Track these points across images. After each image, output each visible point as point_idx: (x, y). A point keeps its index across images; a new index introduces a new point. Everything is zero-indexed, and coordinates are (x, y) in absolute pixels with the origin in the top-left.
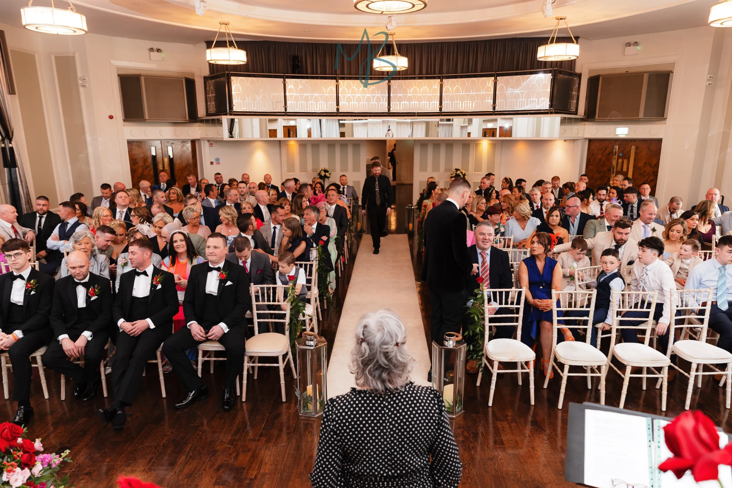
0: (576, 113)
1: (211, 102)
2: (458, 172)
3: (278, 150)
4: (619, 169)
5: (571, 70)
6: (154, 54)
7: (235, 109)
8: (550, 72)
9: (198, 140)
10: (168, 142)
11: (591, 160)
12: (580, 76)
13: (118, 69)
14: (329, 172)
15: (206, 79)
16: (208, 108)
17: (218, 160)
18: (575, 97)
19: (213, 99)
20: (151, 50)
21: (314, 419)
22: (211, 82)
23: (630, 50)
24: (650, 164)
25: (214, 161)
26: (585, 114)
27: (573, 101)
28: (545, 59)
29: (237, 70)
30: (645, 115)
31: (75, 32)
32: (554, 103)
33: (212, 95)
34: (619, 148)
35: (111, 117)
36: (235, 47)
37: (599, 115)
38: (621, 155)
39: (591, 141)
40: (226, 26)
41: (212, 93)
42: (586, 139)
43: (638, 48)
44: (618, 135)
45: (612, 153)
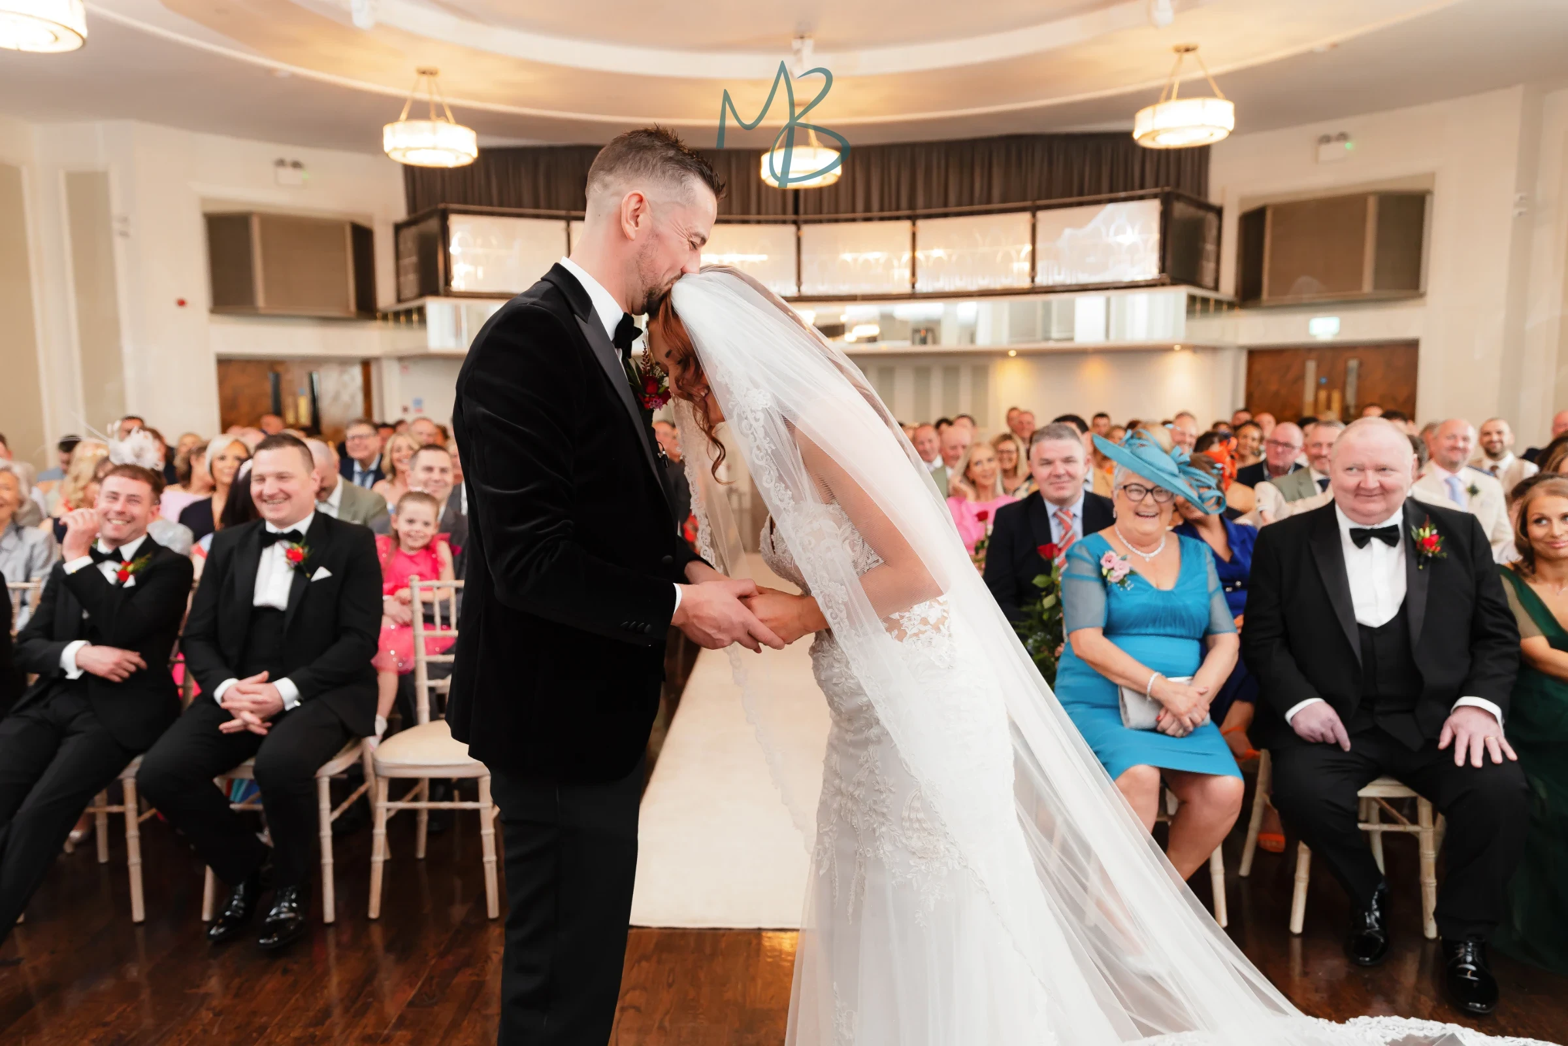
0: (1216, 288)
1: (406, 275)
5: (1199, 194)
6: (287, 174)
7: (457, 284)
8: (1155, 196)
9: (378, 358)
12: (1219, 212)
13: (204, 200)
15: (398, 228)
16: (402, 285)
17: (418, 403)
18: (1213, 257)
19: (412, 269)
22: (409, 234)
23: (1329, 151)
25: (410, 404)
26: (1237, 293)
27: (1209, 266)
28: (1154, 139)
29: (465, 202)
30: (1377, 285)
31: (57, 38)
32: (1169, 263)
33: (410, 260)
34: (1318, 366)
35: (182, 303)
36: (447, 120)
37: (1270, 294)
38: (1323, 380)
39: (1254, 354)
40: (431, 78)
41: (410, 256)
42: (1241, 348)
43: (1348, 145)
44: (1315, 336)
45: (1301, 378)
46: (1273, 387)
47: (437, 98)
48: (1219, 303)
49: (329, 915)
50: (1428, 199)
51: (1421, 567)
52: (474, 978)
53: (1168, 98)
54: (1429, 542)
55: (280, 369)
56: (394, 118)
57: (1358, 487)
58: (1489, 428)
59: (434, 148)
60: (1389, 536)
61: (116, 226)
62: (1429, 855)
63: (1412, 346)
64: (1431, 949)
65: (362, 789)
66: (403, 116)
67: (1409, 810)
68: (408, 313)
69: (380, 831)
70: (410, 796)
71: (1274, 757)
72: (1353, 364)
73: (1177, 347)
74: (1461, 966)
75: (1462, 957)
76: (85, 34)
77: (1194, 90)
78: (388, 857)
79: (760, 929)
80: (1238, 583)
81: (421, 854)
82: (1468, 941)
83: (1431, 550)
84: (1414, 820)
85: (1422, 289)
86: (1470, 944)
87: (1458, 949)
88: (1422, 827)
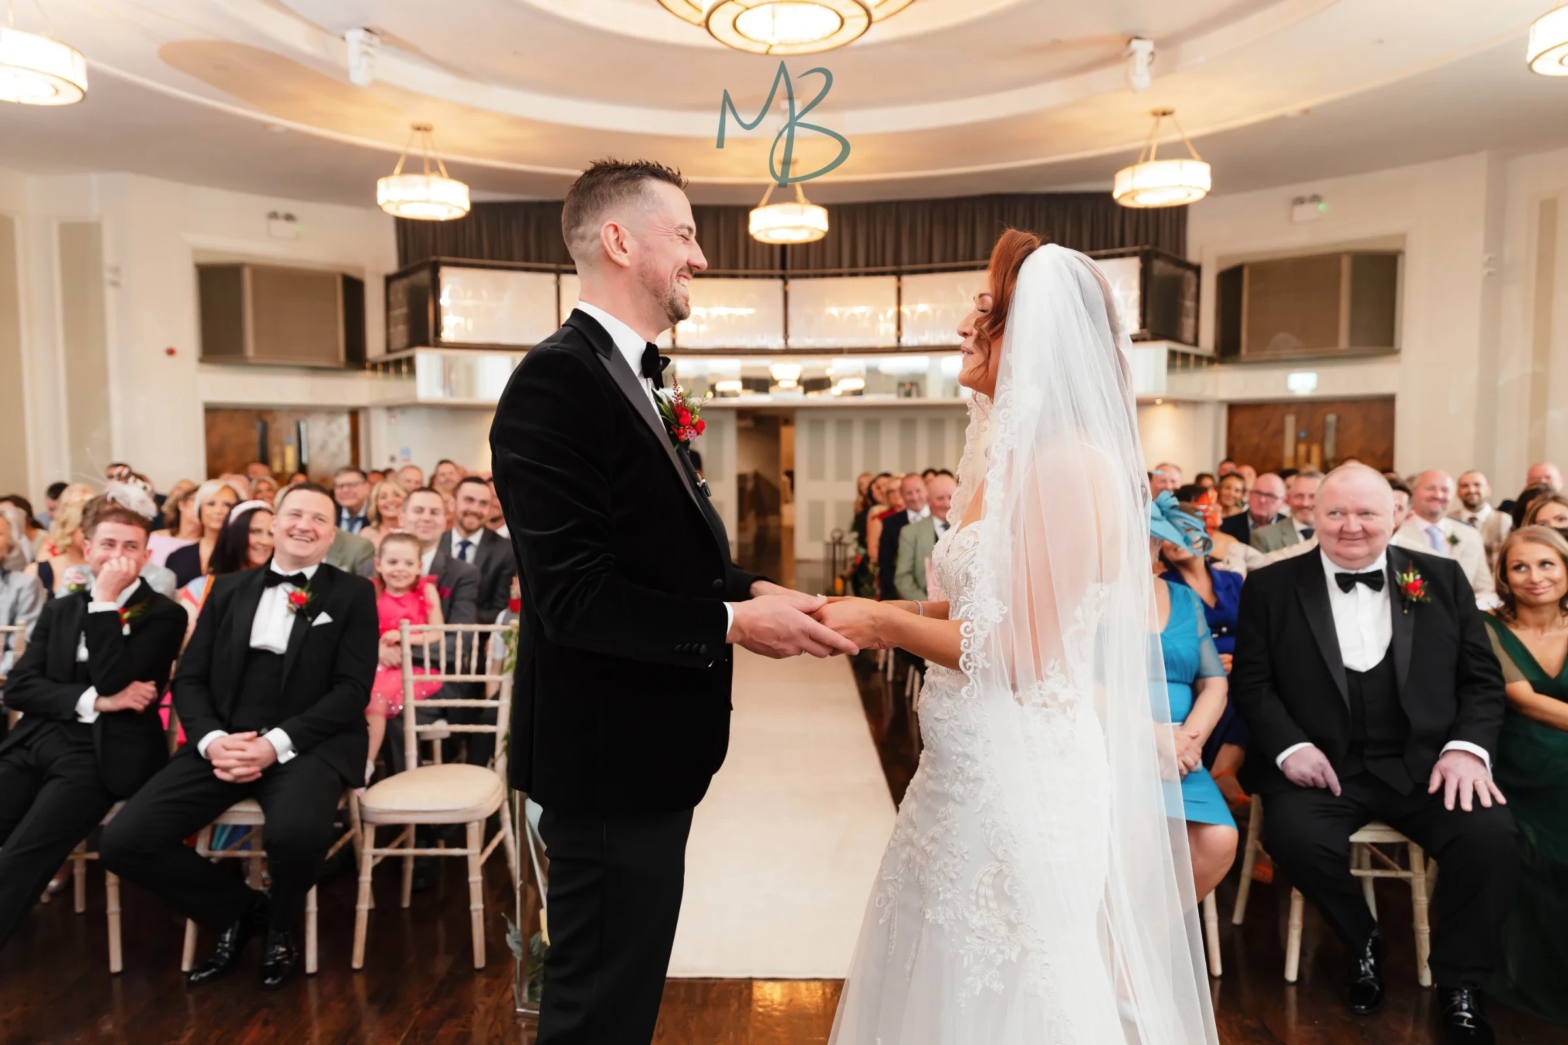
0: (1196, 343)
1: (396, 326)
5: (1178, 252)
6: (280, 226)
7: (447, 335)
8: (1134, 254)
9: (366, 408)
12: (1197, 270)
13: (196, 251)
15: (389, 280)
16: (391, 335)
17: (406, 451)
18: (1192, 314)
19: (403, 320)
20: (274, 215)
22: (399, 286)
23: (1302, 212)
25: (397, 454)
26: (1216, 348)
27: (1189, 323)
28: (1133, 199)
29: (456, 255)
30: (1354, 340)
31: (57, 91)
32: (1149, 319)
33: (400, 312)
34: (1297, 421)
35: (171, 352)
36: (441, 175)
37: (1249, 350)
38: (1303, 435)
39: (1234, 408)
40: (426, 134)
41: (401, 307)
42: (1221, 402)
43: (1321, 207)
44: (1293, 391)
45: (1281, 431)
46: (1254, 440)
47: (431, 154)
48: (1199, 359)
49: (311, 965)
50: (1400, 259)
51: (1406, 612)
52: (460, 1029)
53: (1147, 159)
54: (1413, 587)
55: (268, 418)
56: (388, 172)
57: (1341, 531)
58: (1468, 480)
59: (428, 202)
60: (1374, 581)
61: (108, 276)
62: (1421, 901)
63: (1387, 402)
64: (1427, 998)
65: (348, 836)
66: (398, 170)
67: (1401, 856)
68: (398, 363)
69: (366, 878)
70: (396, 843)
71: (1266, 802)
72: (1331, 418)
73: (1159, 401)
74: (1456, 1014)
75: (1458, 1004)
76: (85, 87)
77: (1171, 152)
78: (372, 906)
79: (751, 979)
80: (1224, 629)
81: (406, 904)
82: (1463, 989)
83: (1415, 595)
84: (1406, 866)
85: (1397, 346)
86: (1466, 991)
87: (1453, 996)
88: (1414, 873)
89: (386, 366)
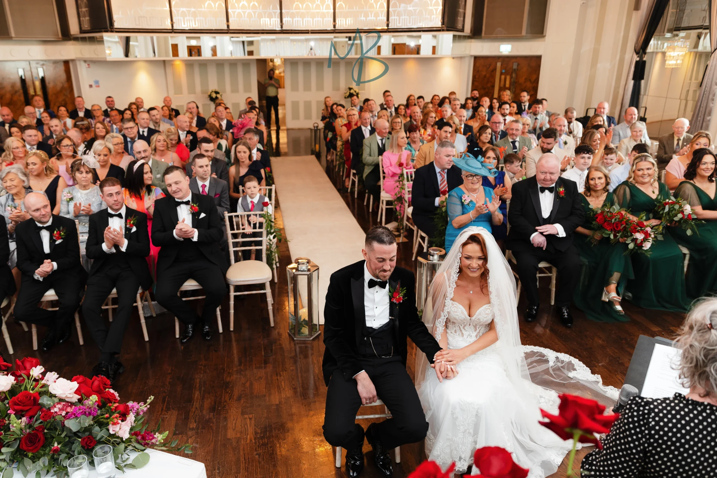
0: (463, 31)
1: (84, 17)
2: (352, 91)
3: (162, 71)
4: (502, 85)
7: (117, 25)
9: (73, 60)
10: (37, 63)
11: (477, 77)
14: (221, 94)
16: (82, 23)
17: (97, 82)
18: (462, 15)
19: (87, 14)
21: (310, 342)
24: (530, 80)
25: (93, 83)
26: (471, 32)
27: (460, 19)
30: (528, 31)
32: (446, 20)
33: (84, 10)
34: (502, 65)
37: (485, 34)
38: (503, 71)
39: (476, 58)
42: (471, 56)
44: (501, 52)
45: (495, 70)
46: (484, 73)
48: (464, 37)
54: (561, 192)
57: (544, 178)
63: (538, 59)
72: (515, 64)
73: (447, 56)
74: (564, 314)
75: (563, 311)
85: (544, 34)
86: (566, 307)
89: (83, 39)
